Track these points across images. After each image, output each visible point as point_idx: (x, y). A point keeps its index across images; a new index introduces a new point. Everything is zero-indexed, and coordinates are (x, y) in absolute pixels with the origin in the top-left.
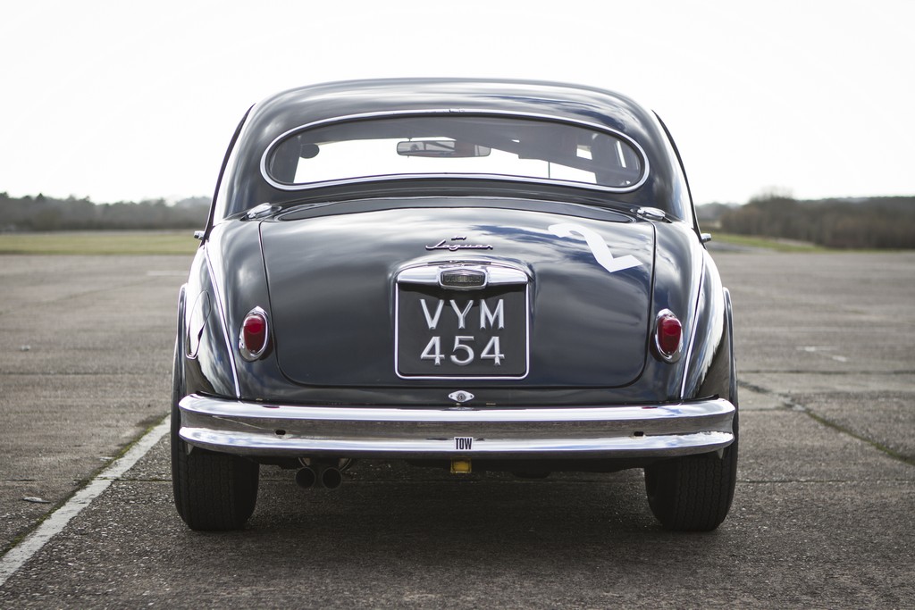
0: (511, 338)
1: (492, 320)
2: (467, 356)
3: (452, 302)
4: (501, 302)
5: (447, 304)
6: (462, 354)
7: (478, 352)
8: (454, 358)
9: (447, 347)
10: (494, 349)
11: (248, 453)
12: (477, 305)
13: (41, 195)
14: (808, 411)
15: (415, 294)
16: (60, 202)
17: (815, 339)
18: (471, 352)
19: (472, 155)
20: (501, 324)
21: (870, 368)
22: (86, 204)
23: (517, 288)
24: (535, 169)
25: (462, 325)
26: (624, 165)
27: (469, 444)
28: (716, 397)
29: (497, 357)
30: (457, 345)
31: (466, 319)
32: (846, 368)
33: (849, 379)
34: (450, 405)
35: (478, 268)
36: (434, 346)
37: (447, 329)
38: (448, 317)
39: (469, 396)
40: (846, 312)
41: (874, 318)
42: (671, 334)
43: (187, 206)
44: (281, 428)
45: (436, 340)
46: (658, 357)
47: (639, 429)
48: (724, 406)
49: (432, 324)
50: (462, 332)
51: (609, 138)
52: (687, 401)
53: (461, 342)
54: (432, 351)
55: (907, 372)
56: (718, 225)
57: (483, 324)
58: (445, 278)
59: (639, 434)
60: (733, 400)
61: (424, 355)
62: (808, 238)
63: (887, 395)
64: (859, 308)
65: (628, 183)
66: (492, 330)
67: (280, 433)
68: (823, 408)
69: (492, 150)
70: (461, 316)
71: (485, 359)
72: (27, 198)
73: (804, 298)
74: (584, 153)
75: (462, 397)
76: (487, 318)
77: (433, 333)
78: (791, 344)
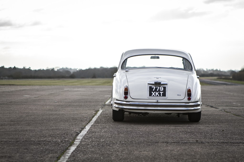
13: (15, 67)
14: (225, 111)
16: (20, 69)
17: (237, 102)
22: (29, 70)
33: (238, 107)
43: (61, 71)
56: (231, 77)
63: (243, 109)
68: (228, 110)
72: (10, 68)
78: (230, 102)
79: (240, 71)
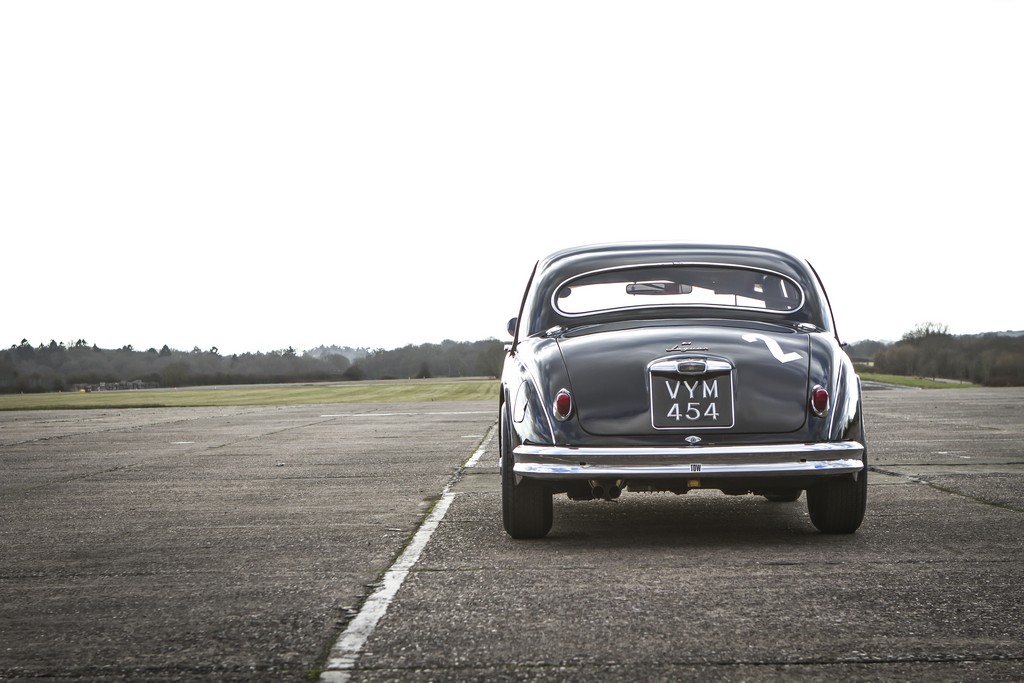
0: (723, 403)
1: (710, 393)
2: (696, 415)
3: (685, 382)
4: (715, 382)
5: (682, 384)
6: (693, 414)
7: (702, 413)
8: (688, 416)
9: (683, 410)
10: (712, 410)
11: (561, 477)
12: (700, 384)
13: (165, 347)
14: (930, 485)
15: (661, 378)
17: (948, 447)
18: (698, 412)
19: (677, 293)
20: (716, 395)
21: (988, 462)
23: (726, 373)
24: (727, 300)
25: (692, 396)
26: (786, 296)
27: (699, 468)
28: (851, 440)
29: (715, 415)
30: (689, 408)
31: (694, 392)
32: (969, 462)
33: (969, 468)
34: (687, 445)
35: (701, 361)
36: (675, 409)
37: (683, 398)
38: (683, 393)
39: (698, 439)
40: (983, 429)
41: (1005, 432)
42: (821, 400)
44: (582, 461)
45: (676, 406)
46: (814, 414)
47: (803, 458)
48: (856, 445)
49: (674, 396)
50: (692, 400)
51: (775, 279)
52: (832, 441)
53: (692, 406)
54: (674, 412)
55: (1017, 463)
57: (705, 396)
58: (681, 367)
59: (804, 461)
60: (862, 441)
61: (669, 415)
62: (966, 376)
63: (995, 475)
64: (994, 426)
65: (789, 308)
66: (710, 399)
67: (583, 464)
68: (943, 482)
69: (694, 288)
70: (691, 391)
71: (707, 417)
72: (152, 351)
73: (947, 421)
74: (758, 289)
75: (694, 440)
76: (707, 392)
77: (674, 401)
78: (927, 450)
79: (899, 344)
